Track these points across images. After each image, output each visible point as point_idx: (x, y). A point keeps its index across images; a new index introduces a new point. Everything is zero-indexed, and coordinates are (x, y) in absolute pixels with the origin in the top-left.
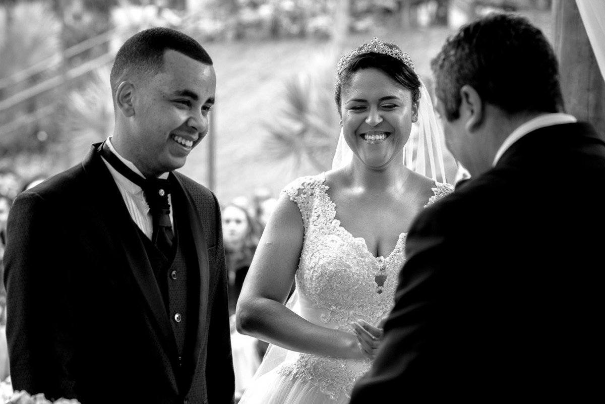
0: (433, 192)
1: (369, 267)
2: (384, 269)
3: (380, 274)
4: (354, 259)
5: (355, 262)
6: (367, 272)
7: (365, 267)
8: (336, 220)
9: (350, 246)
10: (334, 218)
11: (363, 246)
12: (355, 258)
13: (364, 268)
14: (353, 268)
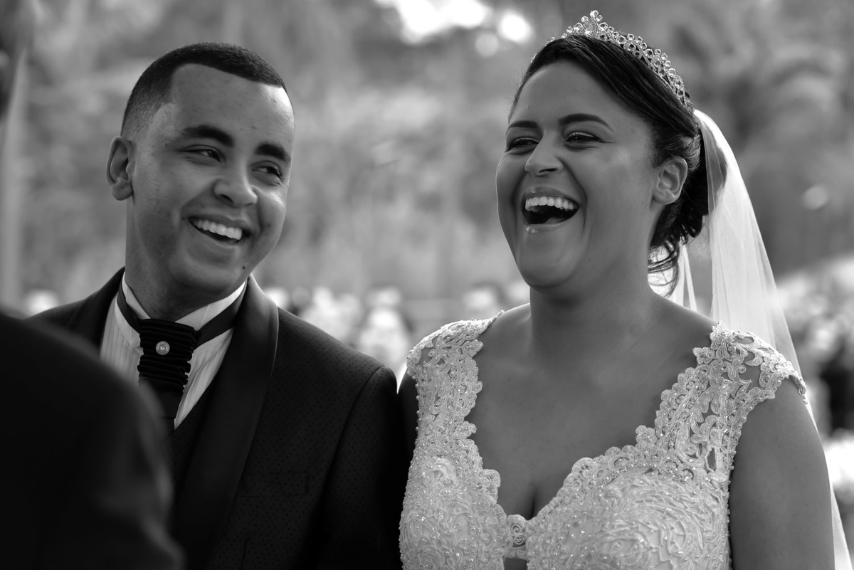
0: (695, 358)
1: (491, 538)
2: (524, 544)
3: (513, 555)
4: (462, 518)
5: (463, 522)
6: (484, 548)
7: (482, 535)
8: (467, 422)
9: (463, 488)
10: (467, 419)
11: (490, 489)
12: (465, 514)
13: (480, 538)
14: (455, 536)
